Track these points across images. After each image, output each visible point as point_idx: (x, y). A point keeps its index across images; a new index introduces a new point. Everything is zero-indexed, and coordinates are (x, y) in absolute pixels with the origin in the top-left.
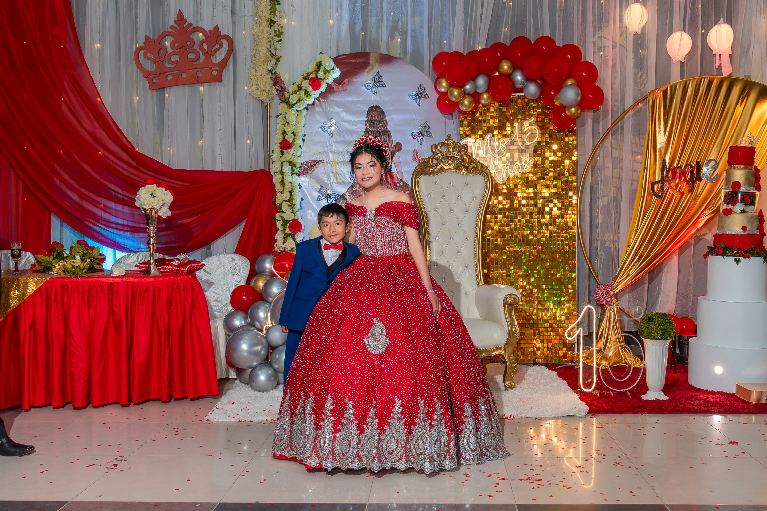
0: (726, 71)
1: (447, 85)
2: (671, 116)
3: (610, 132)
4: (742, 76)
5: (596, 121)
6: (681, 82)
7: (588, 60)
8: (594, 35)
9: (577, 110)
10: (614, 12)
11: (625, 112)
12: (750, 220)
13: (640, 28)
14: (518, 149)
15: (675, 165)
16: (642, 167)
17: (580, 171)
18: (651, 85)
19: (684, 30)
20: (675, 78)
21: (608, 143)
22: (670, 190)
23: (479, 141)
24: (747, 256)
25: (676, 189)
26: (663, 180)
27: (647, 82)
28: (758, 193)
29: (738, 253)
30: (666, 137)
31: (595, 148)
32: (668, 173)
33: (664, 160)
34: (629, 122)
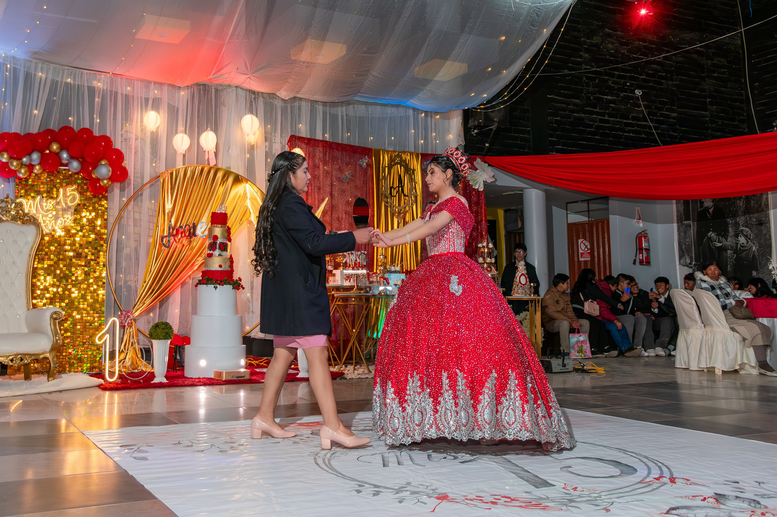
0: (213, 163)
1: (7, 157)
2: (176, 191)
3: (133, 199)
4: (224, 167)
5: (122, 190)
6: (182, 168)
7: (116, 147)
8: (122, 129)
9: (108, 182)
10: (136, 115)
11: (144, 186)
12: (225, 261)
13: (155, 128)
14: (62, 209)
15: (178, 225)
16: (155, 225)
17: (110, 226)
18: (162, 169)
19: (186, 133)
20: (180, 165)
21: (130, 207)
22: (175, 242)
23: (31, 201)
24: (221, 284)
25: (179, 242)
26: (170, 235)
27: (159, 166)
28: (229, 243)
29: (216, 283)
30: (172, 205)
31: (122, 210)
32: (173, 230)
33: (170, 221)
34: (147, 192)
